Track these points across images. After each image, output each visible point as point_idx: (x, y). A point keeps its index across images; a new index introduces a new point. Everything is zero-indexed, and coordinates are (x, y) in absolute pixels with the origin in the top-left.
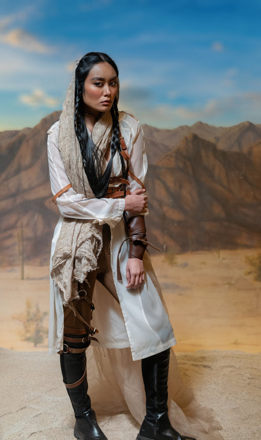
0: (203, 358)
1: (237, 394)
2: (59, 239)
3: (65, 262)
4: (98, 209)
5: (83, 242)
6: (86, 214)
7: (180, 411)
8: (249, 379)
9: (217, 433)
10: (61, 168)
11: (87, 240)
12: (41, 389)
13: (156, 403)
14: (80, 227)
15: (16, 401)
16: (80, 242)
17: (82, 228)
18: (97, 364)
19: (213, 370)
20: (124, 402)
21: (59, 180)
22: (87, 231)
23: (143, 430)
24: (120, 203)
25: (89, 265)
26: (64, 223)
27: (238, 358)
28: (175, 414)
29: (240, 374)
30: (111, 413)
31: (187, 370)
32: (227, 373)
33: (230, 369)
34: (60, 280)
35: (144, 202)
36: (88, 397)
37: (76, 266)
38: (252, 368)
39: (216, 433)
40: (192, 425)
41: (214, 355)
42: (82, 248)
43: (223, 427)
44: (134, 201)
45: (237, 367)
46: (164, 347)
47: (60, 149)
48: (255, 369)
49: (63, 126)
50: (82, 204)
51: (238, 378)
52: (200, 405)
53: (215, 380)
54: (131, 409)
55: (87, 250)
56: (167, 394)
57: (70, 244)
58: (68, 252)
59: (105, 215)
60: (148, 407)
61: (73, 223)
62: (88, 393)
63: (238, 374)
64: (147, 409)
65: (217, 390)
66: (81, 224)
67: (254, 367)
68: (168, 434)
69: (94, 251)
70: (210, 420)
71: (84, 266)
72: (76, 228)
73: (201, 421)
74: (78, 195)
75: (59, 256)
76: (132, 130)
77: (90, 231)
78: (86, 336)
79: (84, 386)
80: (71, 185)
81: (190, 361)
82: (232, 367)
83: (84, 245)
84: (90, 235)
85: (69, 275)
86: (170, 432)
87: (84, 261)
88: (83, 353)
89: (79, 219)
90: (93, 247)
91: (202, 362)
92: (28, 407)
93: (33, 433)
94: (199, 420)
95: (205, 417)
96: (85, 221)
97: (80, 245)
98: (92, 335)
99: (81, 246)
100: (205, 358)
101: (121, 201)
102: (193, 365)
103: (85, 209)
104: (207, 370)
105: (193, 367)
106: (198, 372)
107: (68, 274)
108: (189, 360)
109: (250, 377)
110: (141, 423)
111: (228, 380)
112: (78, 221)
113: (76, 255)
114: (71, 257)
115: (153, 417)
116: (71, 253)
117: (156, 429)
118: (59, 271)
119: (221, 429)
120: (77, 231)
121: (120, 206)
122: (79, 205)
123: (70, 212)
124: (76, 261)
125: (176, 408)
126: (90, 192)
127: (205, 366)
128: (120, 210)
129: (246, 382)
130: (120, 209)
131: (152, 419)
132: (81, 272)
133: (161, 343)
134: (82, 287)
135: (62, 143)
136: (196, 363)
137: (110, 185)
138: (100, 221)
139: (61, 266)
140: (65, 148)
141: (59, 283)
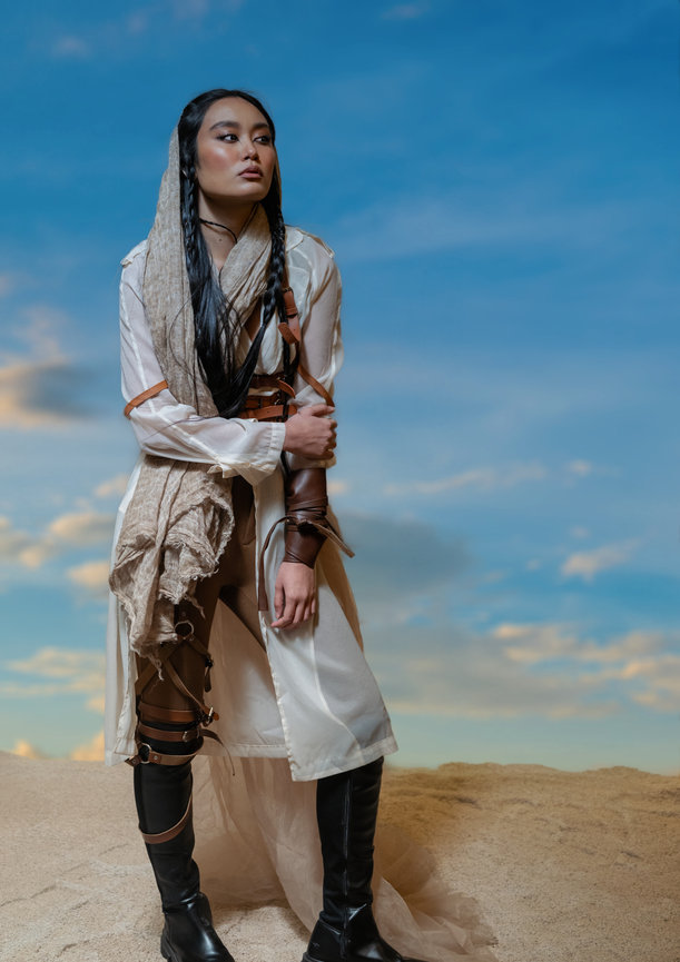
0: (459, 782)
1: (532, 864)
2: (133, 503)
3: (142, 556)
4: (222, 442)
5: (185, 513)
6: (194, 450)
7: (399, 900)
8: (562, 830)
9: (486, 953)
10: (146, 344)
11: (194, 509)
12: (90, 845)
13: (346, 883)
14: (179, 479)
15: (33, 874)
16: (178, 512)
17: (184, 481)
18: (219, 797)
19: (480, 809)
20: (276, 879)
21: (141, 369)
22: (195, 488)
23: (316, 945)
24: (274, 433)
25: (197, 564)
26: (146, 468)
27: (537, 782)
28: (389, 907)
29: (542, 819)
30: (247, 906)
31: (421, 808)
32: (512, 816)
33: (518, 807)
34: (129, 595)
35: (329, 434)
36: (194, 865)
37: (167, 566)
38: (569, 806)
39: (483, 952)
40: (429, 933)
41: (482, 776)
42: (182, 526)
43: (499, 938)
44: (306, 431)
45: (536, 802)
46: (365, 757)
47: (146, 301)
48: (578, 808)
49: (154, 251)
50: (186, 429)
51: (537, 829)
52: (449, 890)
53: (485, 832)
54: (290, 896)
55: (192, 530)
56: (372, 863)
57: (154, 516)
58: (148, 534)
59: (236, 455)
60: (328, 892)
61: (165, 470)
62: (195, 856)
63: (536, 819)
64: (325, 896)
65: (487, 854)
66: (182, 473)
67: (574, 803)
68: (373, 954)
69: (209, 534)
70: (470, 922)
71: (185, 565)
72: (169, 481)
73: (449, 924)
74: (181, 406)
75: (129, 542)
76: (314, 273)
77: (203, 488)
78: (191, 727)
79: (186, 840)
80: (166, 384)
81: (428, 787)
82: (524, 802)
83: (187, 520)
84: (200, 498)
85: (146, 585)
86: (378, 950)
87: (185, 555)
88: (184, 765)
89: (178, 461)
90: (208, 525)
91: (455, 790)
92: (59, 886)
93: (69, 946)
94: (446, 922)
95: (458, 917)
96: (191, 467)
97: (178, 519)
98: (206, 725)
99: (180, 522)
100: (463, 781)
101: (277, 429)
102: (435, 797)
103: (193, 440)
104: (466, 808)
105: (436, 801)
106: (445, 814)
107: (144, 582)
108: (426, 786)
109: (564, 825)
110: (311, 928)
111: (513, 832)
112: (177, 465)
113: (167, 543)
114: (153, 544)
115: (338, 915)
116: (155, 536)
117: (344, 942)
118: (128, 574)
119: (494, 942)
120: (172, 488)
121: (274, 439)
122: (180, 430)
123: (160, 444)
124: (168, 554)
125: (391, 894)
126: (206, 401)
127: (462, 800)
128: (274, 449)
129: (556, 838)
130: (273, 445)
131: (336, 919)
132: (177, 580)
133: (358, 747)
134: (184, 614)
135: (151, 288)
136: (442, 792)
137: (253, 392)
138: (225, 468)
139: (134, 565)
140: (157, 301)
141: (128, 603)
